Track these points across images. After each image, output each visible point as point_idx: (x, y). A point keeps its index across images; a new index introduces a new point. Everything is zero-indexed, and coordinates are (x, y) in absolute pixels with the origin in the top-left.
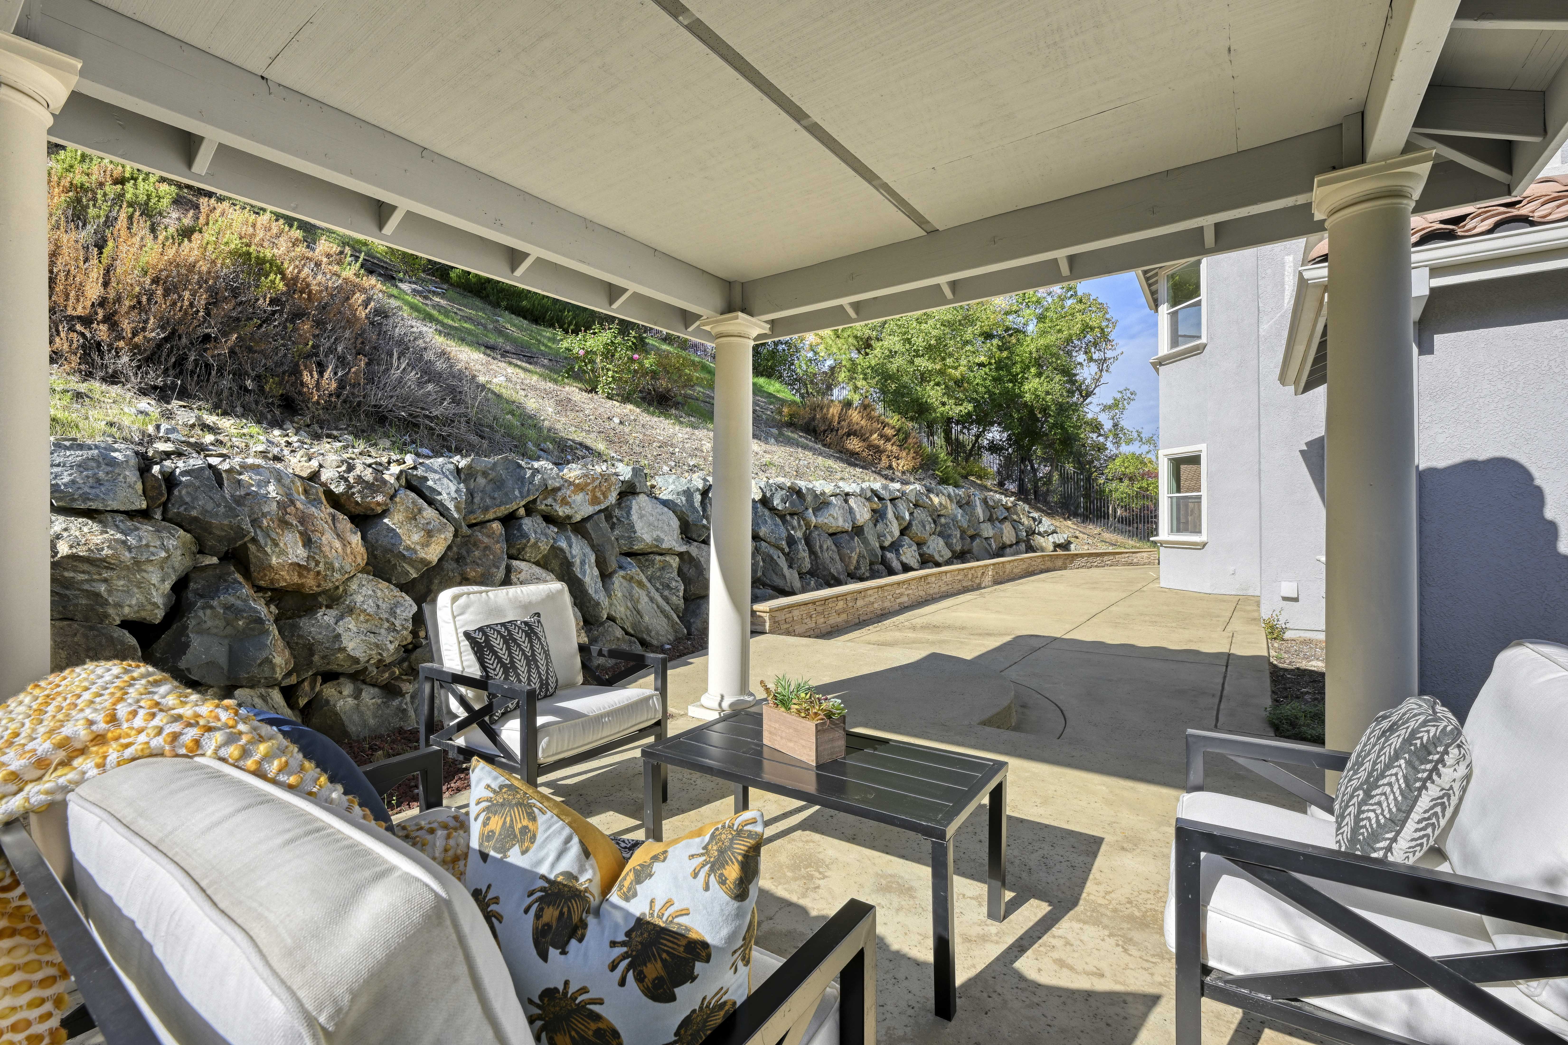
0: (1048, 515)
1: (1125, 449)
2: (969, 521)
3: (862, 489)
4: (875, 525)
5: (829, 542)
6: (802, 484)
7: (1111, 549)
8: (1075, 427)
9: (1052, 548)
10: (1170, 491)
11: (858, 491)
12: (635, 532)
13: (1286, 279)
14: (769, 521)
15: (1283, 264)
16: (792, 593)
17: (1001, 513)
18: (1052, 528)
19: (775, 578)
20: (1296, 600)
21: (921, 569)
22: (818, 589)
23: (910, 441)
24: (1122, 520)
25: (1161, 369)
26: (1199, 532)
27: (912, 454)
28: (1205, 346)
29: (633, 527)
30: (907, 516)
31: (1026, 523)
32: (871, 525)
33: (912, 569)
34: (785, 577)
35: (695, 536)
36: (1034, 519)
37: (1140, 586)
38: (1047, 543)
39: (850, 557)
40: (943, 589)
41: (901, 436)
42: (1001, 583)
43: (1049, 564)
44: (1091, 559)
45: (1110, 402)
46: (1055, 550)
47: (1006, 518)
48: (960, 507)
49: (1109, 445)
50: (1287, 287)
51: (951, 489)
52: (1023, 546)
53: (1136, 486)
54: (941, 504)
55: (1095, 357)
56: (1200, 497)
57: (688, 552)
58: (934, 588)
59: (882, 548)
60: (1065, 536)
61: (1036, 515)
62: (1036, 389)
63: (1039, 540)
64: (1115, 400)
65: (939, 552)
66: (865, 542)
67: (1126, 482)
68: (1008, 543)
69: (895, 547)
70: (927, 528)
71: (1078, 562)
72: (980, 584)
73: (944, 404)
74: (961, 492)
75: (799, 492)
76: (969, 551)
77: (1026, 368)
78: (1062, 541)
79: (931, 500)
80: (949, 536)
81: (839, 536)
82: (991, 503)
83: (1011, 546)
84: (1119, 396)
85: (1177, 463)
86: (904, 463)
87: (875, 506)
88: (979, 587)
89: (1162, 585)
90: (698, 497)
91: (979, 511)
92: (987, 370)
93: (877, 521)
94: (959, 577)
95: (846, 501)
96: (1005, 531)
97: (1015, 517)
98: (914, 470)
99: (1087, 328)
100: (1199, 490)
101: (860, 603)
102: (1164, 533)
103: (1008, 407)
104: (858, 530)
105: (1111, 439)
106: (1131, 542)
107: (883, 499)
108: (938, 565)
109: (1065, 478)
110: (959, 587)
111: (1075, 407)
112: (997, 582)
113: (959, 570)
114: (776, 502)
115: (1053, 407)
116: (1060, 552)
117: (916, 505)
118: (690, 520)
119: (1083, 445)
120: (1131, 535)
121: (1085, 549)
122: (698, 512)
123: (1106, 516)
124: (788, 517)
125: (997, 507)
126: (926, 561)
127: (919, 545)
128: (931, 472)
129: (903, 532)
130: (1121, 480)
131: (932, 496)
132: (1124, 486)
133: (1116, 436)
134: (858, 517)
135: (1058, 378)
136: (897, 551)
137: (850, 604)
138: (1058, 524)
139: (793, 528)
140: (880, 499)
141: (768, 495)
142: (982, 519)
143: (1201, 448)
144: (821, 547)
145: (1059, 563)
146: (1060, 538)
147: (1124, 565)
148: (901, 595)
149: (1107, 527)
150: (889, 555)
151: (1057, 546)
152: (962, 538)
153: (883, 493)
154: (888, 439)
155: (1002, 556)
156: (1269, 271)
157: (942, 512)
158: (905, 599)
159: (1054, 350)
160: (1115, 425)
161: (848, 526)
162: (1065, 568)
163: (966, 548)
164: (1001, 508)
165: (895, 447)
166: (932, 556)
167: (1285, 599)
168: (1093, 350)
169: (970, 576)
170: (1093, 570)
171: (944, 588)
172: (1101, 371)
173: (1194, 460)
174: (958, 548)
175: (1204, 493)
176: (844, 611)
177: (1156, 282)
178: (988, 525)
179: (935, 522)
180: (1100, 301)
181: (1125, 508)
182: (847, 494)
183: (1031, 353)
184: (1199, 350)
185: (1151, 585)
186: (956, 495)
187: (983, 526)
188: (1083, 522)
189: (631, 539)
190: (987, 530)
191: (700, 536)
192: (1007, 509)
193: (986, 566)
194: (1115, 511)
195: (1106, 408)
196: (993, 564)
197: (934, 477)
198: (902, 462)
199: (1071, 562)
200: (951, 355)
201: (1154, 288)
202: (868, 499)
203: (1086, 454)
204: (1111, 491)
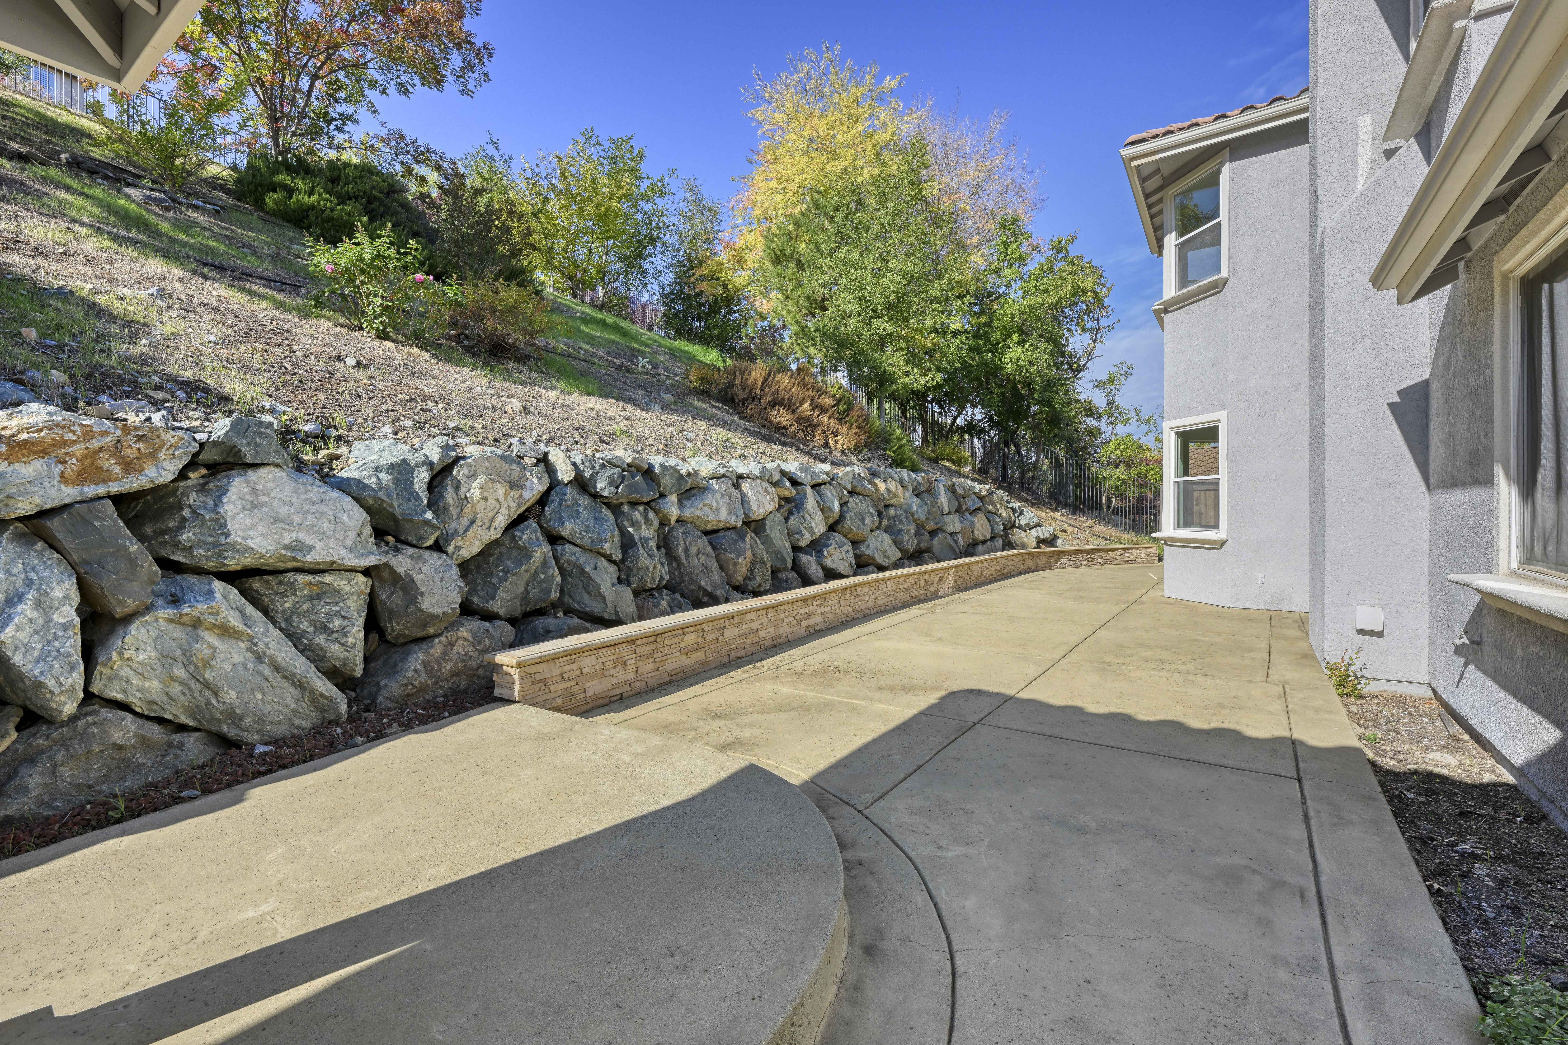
0: (1033, 505)
1: (1121, 430)
2: (929, 513)
3: (764, 470)
4: (787, 519)
5: (703, 543)
6: (656, 460)
7: (1104, 545)
8: (1064, 404)
9: (1034, 544)
10: (1177, 475)
11: (757, 472)
12: (228, 535)
13: (1361, 151)
14: (584, 514)
15: (1355, 130)
16: (617, 622)
17: (972, 503)
18: (1036, 520)
19: (586, 599)
20: (1380, 634)
21: (855, 574)
22: (673, 612)
23: (853, 413)
24: (1117, 511)
25: (1167, 318)
26: (1215, 526)
27: (854, 429)
28: (1225, 281)
29: (225, 525)
30: (837, 507)
31: (1004, 514)
32: (779, 517)
33: (841, 576)
34: (603, 598)
35: (411, 539)
36: (1014, 510)
37: (1138, 593)
38: (1029, 538)
39: (735, 564)
40: (880, 602)
41: (842, 407)
42: (966, 589)
43: (1030, 564)
44: (1080, 557)
45: (1105, 377)
46: (1038, 547)
47: (978, 509)
48: (917, 496)
49: (1103, 426)
50: (1361, 163)
51: (905, 473)
52: (999, 542)
53: (1134, 472)
54: (889, 491)
55: (1088, 326)
56: (1216, 483)
57: (386, 565)
58: (867, 601)
59: (796, 549)
60: (1051, 530)
61: (1016, 504)
62: (1019, 359)
63: (1019, 535)
64: (1110, 374)
65: (884, 552)
66: (767, 542)
67: (1122, 467)
68: (981, 538)
69: (817, 546)
70: (868, 521)
71: (1064, 561)
72: (936, 592)
73: (907, 374)
74: (920, 477)
75: (648, 473)
76: (928, 550)
77: (1008, 335)
78: (1047, 535)
79: (875, 486)
80: (900, 531)
81: (721, 534)
82: (960, 491)
83: (984, 542)
84: (1114, 370)
85: (1186, 438)
86: (844, 440)
87: (786, 494)
88: (935, 596)
89: (1166, 593)
90: (423, 477)
91: (944, 500)
92: (963, 339)
93: (790, 513)
94: (906, 585)
95: (737, 486)
96: (977, 525)
97: (990, 508)
98: (857, 449)
99: (1079, 291)
100: (1217, 473)
101: (728, 634)
102: (1169, 526)
103: (987, 381)
104: (756, 526)
105: (1105, 418)
106: (1127, 536)
107: (801, 484)
108: (881, 568)
109: (1056, 464)
110: (906, 597)
111: (1064, 383)
112: (960, 589)
113: (906, 576)
114: (602, 485)
115: (1038, 380)
116: (1044, 549)
117: (852, 493)
118: (398, 512)
119: (1076, 430)
120: (1127, 528)
121: (1074, 545)
122: (417, 498)
123: (1099, 506)
124: (626, 508)
125: (969, 496)
126: (862, 565)
127: (855, 543)
128: (880, 452)
129: (832, 528)
130: (1117, 466)
131: (877, 481)
132: (1119, 473)
133: (1111, 415)
134: (754, 507)
135: (1044, 346)
136: (819, 553)
137: (711, 637)
138: (1043, 515)
139: (633, 524)
140: (795, 483)
141: (587, 474)
142: (946, 510)
143: (1220, 417)
144: (686, 550)
145: (1042, 562)
146: (1044, 532)
147: (1119, 563)
148: (810, 615)
149: (1101, 519)
150: (804, 558)
151: (1041, 542)
152: (918, 533)
153: (801, 476)
154: (824, 410)
155: (972, 555)
156: (1334, 141)
157: (892, 502)
158: (817, 620)
159: (1039, 314)
160: (1110, 403)
161: (737, 521)
162: (1050, 568)
163: (923, 546)
164: (973, 497)
165: (832, 420)
166: (872, 558)
167: (1361, 632)
168: (1086, 318)
169: (922, 583)
170: (1083, 570)
171: (882, 601)
172: (1094, 342)
173: (1209, 434)
174: (911, 547)
175: (1222, 475)
176: (698, 647)
177: (1161, 212)
178: (955, 518)
179: (880, 514)
180: (1094, 264)
181: (1122, 497)
182: (740, 477)
183: (1013, 318)
184: (1218, 287)
185: (1152, 594)
186: (911, 481)
187: (947, 519)
188: (1073, 513)
189: (218, 548)
190: (953, 524)
191: (421, 538)
192: (981, 498)
193: (946, 569)
194: (1109, 500)
195: (1099, 385)
196: (956, 567)
197: (884, 458)
198: (841, 439)
199: (1057, 560)
200: (914, 314)
201: (1157, 220)
202: (775, 484)
203: (1078, 439)
204: (1105, 478)
